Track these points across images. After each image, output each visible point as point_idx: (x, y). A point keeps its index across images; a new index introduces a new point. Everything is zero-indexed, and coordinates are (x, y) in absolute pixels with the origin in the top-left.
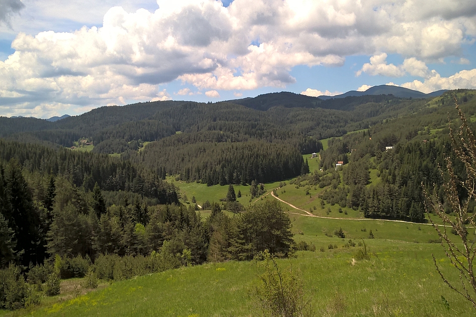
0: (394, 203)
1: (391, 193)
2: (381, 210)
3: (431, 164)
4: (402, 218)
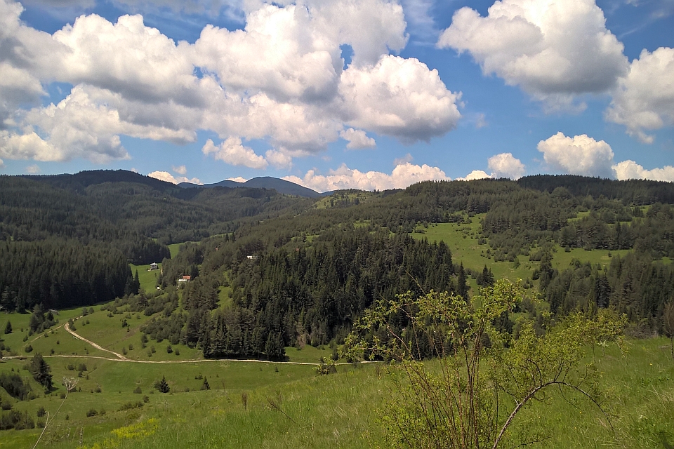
0: (245, 334)
1: (242, 321)
2: (227, 345)
3: (298, 280)
4: (256, 356)
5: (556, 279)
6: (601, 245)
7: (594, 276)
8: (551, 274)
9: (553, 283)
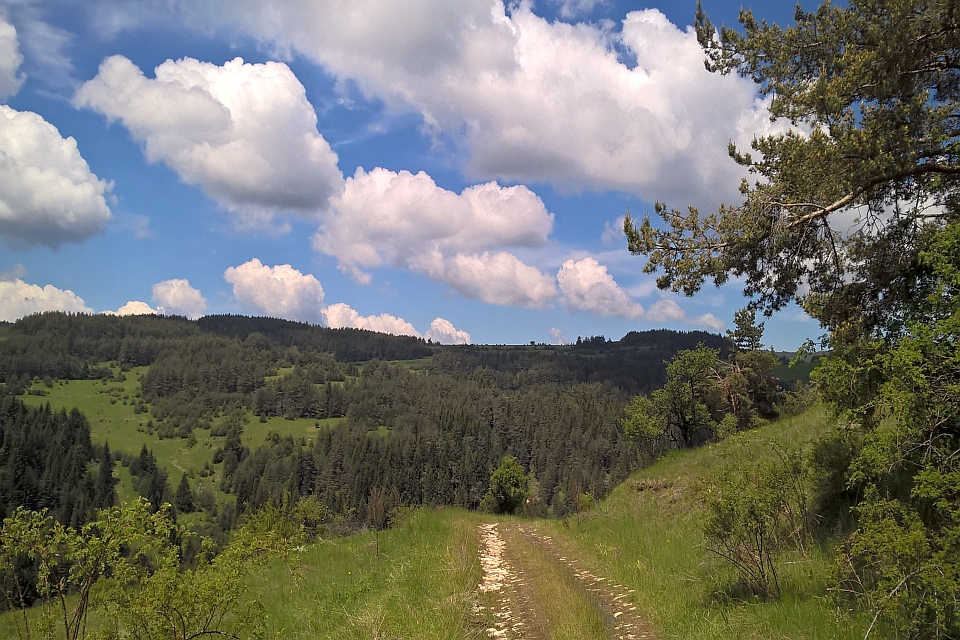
5: (247, 460)
6: (307, 413)
7: (296, 454)
8: (239, 454)
9: (242, 467)
